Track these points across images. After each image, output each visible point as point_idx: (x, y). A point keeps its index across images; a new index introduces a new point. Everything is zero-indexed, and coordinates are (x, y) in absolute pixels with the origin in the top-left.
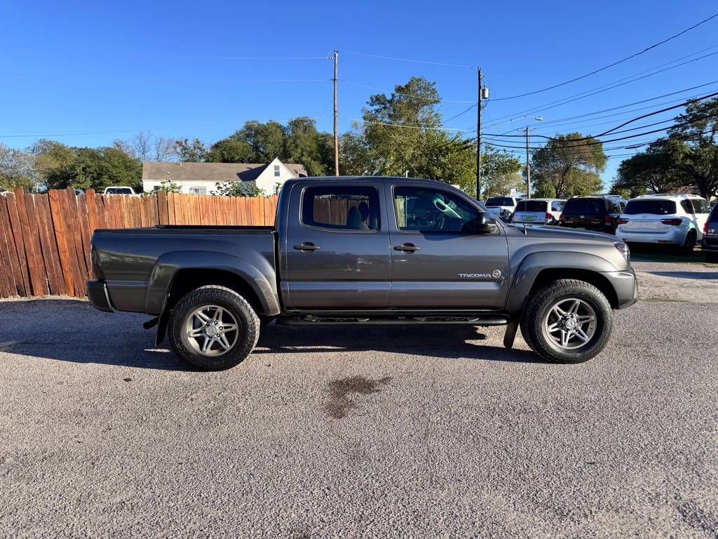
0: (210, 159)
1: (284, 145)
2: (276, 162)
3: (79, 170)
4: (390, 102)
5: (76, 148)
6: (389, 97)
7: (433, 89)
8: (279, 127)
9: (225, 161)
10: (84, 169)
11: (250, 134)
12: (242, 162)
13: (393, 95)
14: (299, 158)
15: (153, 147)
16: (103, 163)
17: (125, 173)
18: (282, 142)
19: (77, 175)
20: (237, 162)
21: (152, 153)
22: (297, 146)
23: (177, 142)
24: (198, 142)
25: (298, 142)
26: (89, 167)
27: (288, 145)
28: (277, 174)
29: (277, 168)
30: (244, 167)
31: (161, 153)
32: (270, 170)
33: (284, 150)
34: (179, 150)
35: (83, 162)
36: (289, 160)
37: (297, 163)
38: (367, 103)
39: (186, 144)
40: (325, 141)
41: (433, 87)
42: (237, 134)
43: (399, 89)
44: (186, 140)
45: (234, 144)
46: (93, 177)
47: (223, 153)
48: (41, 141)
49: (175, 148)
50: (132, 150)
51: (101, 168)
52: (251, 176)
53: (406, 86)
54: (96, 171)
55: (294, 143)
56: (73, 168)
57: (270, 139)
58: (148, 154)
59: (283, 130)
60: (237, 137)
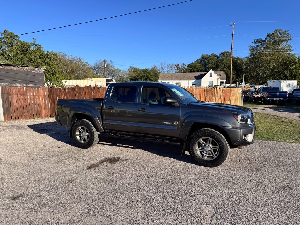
0: (185, 71)
1: (217, 64)
2: (211, 71)
3: (139, 77)
4: (264, 41)
5: (142, 69)
6: (263, 39)
7: (288, 34)
8: (216, 56)
9: (191, 72)
10: (141, 77)
11: (203, 60)
12: (198, 72)
13: (266, 38)
14: (223, 69)
15: (166, 67)
16: (147, 74)
17: (154, 78)
18: (215, 62)
19: (139, 79)
20: (196, 72)
21: (165, 70)
22: (222, 64)
23: (176, 65)
24: (184, 65)
25: (223, 62)
26: (143, 76)
27: (218, 63)
28: (211, 76)
29: (211, 74)
30: (197, 74)
31: (169, 70)
32: (208, 74)
33: (216, 66)
34: (176, 68)
35: (141, 74)
36: (218, 70)
37: (221, 71)
38: (252, 43)
39: (179, 65)
40: (237, 60)
41: (288, 33)
42: (198, 60)
43: (269, 35)
44: (179, 64)
45: (195, 64)
46: (144, 79)
47: (191, 69)
48: (131, 67)
49: (175, 67)
50: (158, 68)
51: (146, 76)
52: (199, 78)
53: (273, 33)
54: (145, 77)
55: (221, 62)
56: (138, 76)
57: (211, 61)
58: (164, 70)
59: (218, 57)
60: (197, 62)
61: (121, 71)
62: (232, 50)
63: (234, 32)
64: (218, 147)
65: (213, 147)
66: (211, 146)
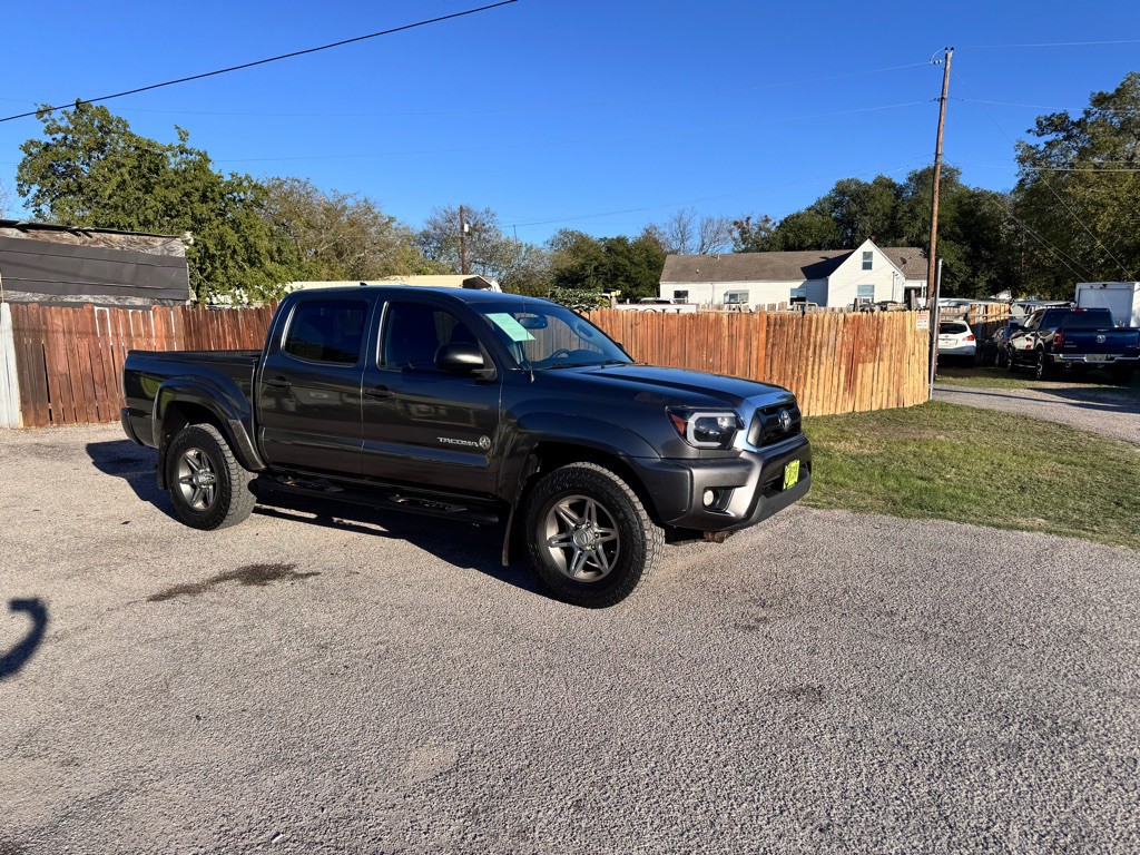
0: (765, 245)
1: (894, 218)
2: (868, 246)
3: (589, 270)
4: (1078, 124)
5: (606, 239)
6: (1075, 116)
8: (891, 185)
9: (788, 247)
10: (596, 269)
11: (840, 202)
12: (819, 247)
13: (1087, 113)
14: (918, 236)
15: (696, 231)
16: (621, 260)
17: (648, 272)
18: (888, 211)
19: (587, 277)
20: (808, 248)
21: (694, 243)
22: (915, 218)
23: (735, 223)
24: (767, 221)
25: (918, 210)
26: (603, 265)
27: (899, 215)
28: (867, 266)
29: (867, 255)
30: (815, 257)
31: (706, 240)
32: (856, 258)
33: (892, 223)
34: (736, 234)
35: (596, 259)
36: (898, 241)
37: (912, 244)
38: (1029, 131)
39: (748, 224)
40: (978, 204)
42: (819, 203)
43: (1101, 100)
44: (748, 219)
45: (807, 219)
46: (607, 279)
47: (791, 236)
48: (561, 232)
49: (730, 232)
50: (666, 234)
51: (616, 266)
52: (820, 272)
53: (1118, 90)
54: (610, 270)
55: (911, 211)
56: (583, 267)
57: (870, 207)
58: (688, 243)
59: (898, 191)
60: (817, 210)
61: (524, 249)
62: (939, 160)
63: (946, 90)
64: (614, 534)
65: (603, 535)
66: (596, 530)
